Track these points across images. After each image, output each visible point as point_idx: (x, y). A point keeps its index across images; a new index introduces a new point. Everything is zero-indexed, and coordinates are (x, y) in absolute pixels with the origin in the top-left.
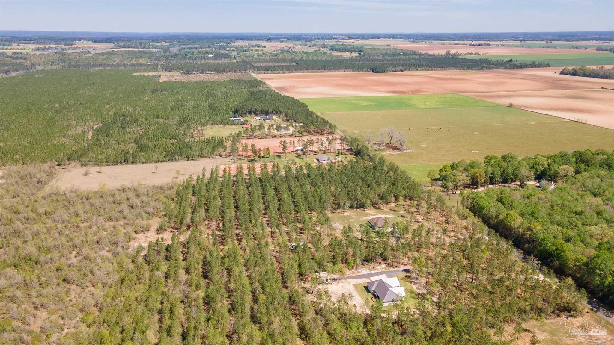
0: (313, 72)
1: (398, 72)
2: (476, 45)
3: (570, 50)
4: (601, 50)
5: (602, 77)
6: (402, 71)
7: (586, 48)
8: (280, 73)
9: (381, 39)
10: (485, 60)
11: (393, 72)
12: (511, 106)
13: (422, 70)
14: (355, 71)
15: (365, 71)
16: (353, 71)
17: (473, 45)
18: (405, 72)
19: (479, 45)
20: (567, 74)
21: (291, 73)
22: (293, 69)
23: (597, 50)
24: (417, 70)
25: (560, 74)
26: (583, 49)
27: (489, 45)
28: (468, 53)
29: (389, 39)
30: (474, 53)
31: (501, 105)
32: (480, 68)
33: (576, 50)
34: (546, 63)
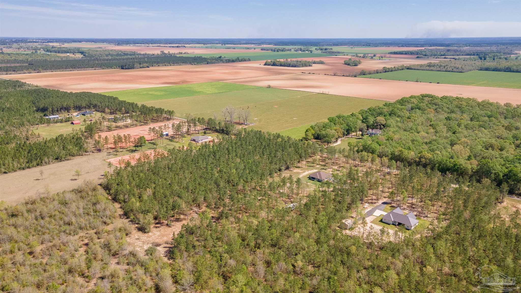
0: (63, 71)
1: (145, 68)
2: (175, 47)
3: (245, 50)
4: (265, 50)
5: (292, 66)
6: (148, 67)
7: (255, 49)
8: (25, 73)
9: (83, 43)
10: (199, 57)
11: (141, 68)
12: (269, 87)
13: (163, 66)
14: (105, 69)
15: (114, 68)
16: (103, 69)
17: (173, 47)
18: (151, 68)
19: (177, 47)
20: (269, 65)
21: (38, 72)
22: (40, 69)
23: (262, 50)
24: (159, 66)
25: (265, 65)
26: (253, 50)
27: (184, 47)
28: (180, 53)
29: (90, 43)
30: (183, 52)
31: (262, 87)
32: (206, 62)
33: (248, 50)
34: (247, 58)
